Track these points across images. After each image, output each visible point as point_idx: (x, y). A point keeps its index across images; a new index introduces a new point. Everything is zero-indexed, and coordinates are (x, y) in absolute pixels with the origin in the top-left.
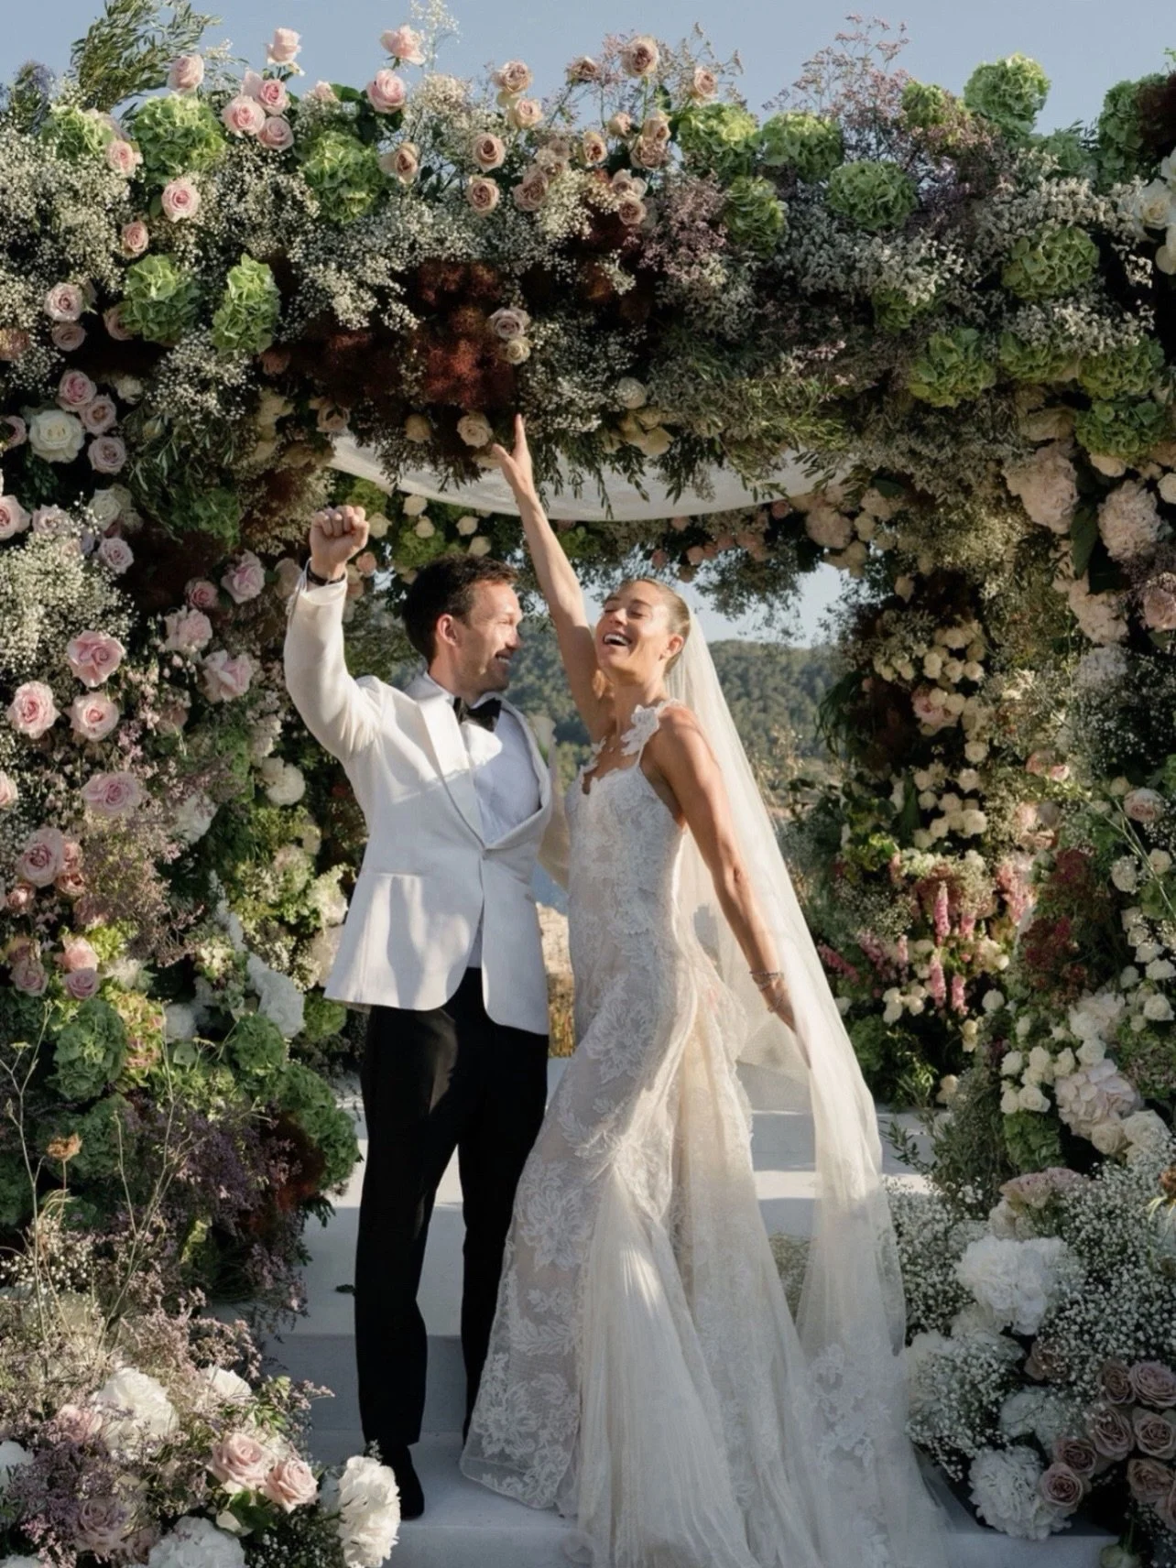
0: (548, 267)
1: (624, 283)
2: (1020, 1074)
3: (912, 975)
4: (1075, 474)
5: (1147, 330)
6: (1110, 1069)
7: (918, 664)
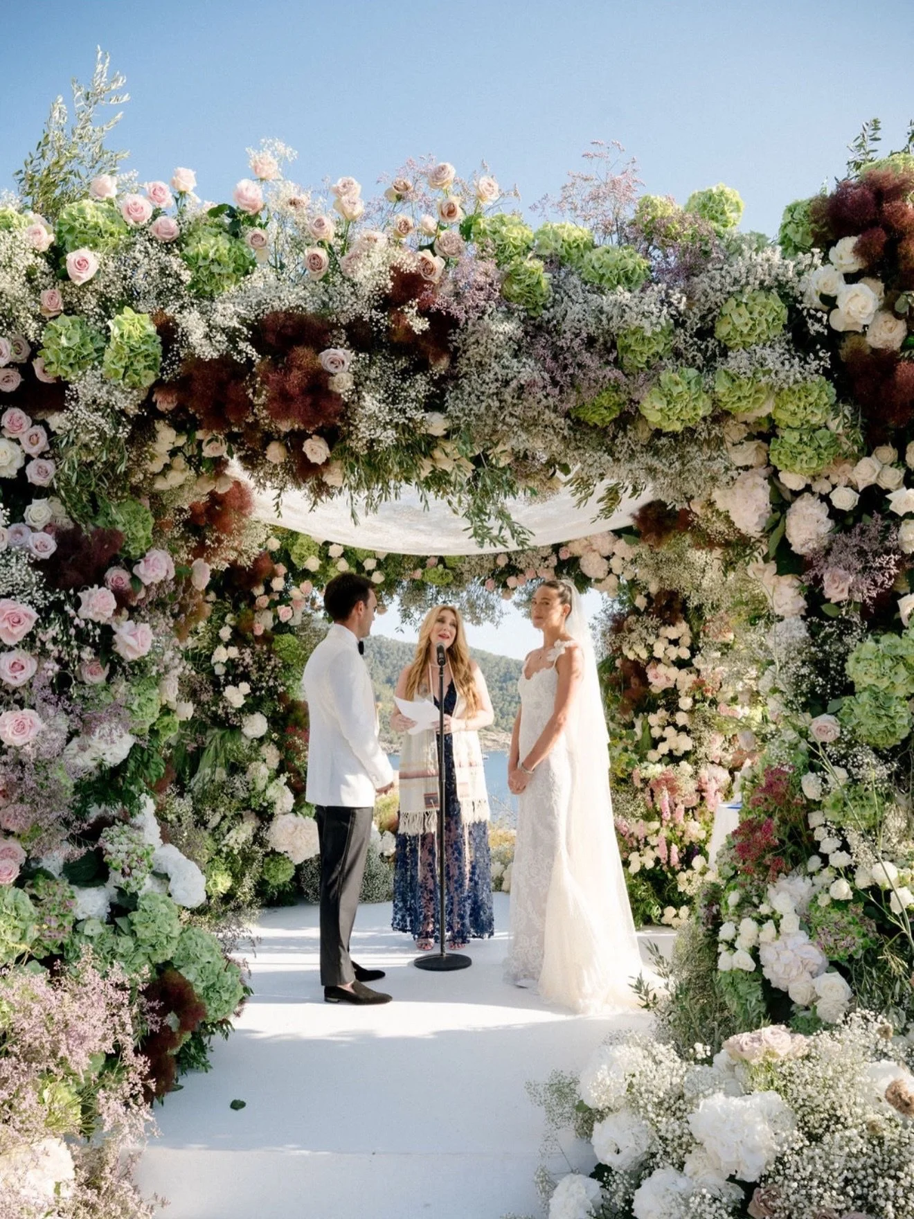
0: (366, 319)
1: (420, 325)
2: (734, 940)
3: (647, 844)
4: (769, 488)
5: (825, 369)
6: (802, 937)
7: (650, 648)
